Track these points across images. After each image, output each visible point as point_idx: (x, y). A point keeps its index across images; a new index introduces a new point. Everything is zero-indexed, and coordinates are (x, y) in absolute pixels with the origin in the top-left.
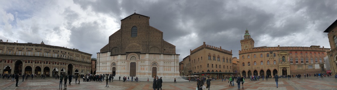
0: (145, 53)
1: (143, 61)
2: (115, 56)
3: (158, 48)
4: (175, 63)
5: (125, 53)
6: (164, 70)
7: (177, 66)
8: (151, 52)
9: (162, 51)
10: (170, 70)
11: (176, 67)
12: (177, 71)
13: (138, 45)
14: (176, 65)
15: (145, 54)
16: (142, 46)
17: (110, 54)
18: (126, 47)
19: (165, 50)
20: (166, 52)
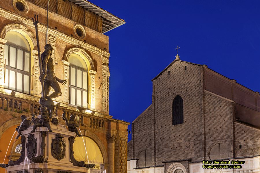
0: (200, 160)
2: (144, 170)
3: (225, 144)
5: (163, 164)
8: (212, 157)
9: (231, 151)
13: (186, 143)
15: (199, 163)
16: (194, 145)
17: (136, 165)
18: (164, 149)
19: (240, 146)
20: (242, 153)
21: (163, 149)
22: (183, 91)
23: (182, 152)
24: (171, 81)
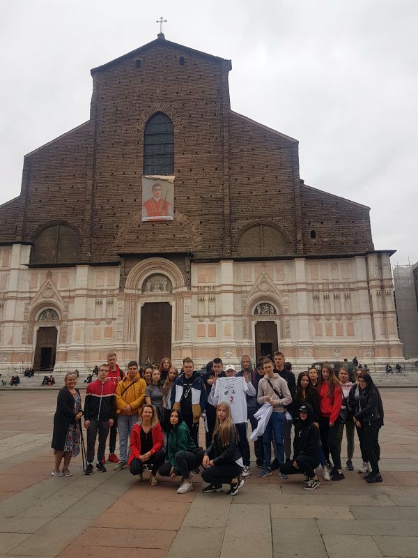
0: (214, 255)
1: (207, 297)
2: (53, 271)
3: (275, 227)
4: (374, 298)
5: (116, 258)
6: (319, 335)
7: (384, 313)
8: (243, 252)
9: (297, 242)
10: (351, 334)
11: (378, 319)
12: (385, 333)
13: (180, 217)
14: (377, 305)
15: (217, 261)
16: (201, 222)
17: (29, 258)
18: (117, 226)
19: (313, 235)
20: (320, 247)
21: (115, 225)
22: (174, 105)
23: (167, 236)
24: (142, 81)
